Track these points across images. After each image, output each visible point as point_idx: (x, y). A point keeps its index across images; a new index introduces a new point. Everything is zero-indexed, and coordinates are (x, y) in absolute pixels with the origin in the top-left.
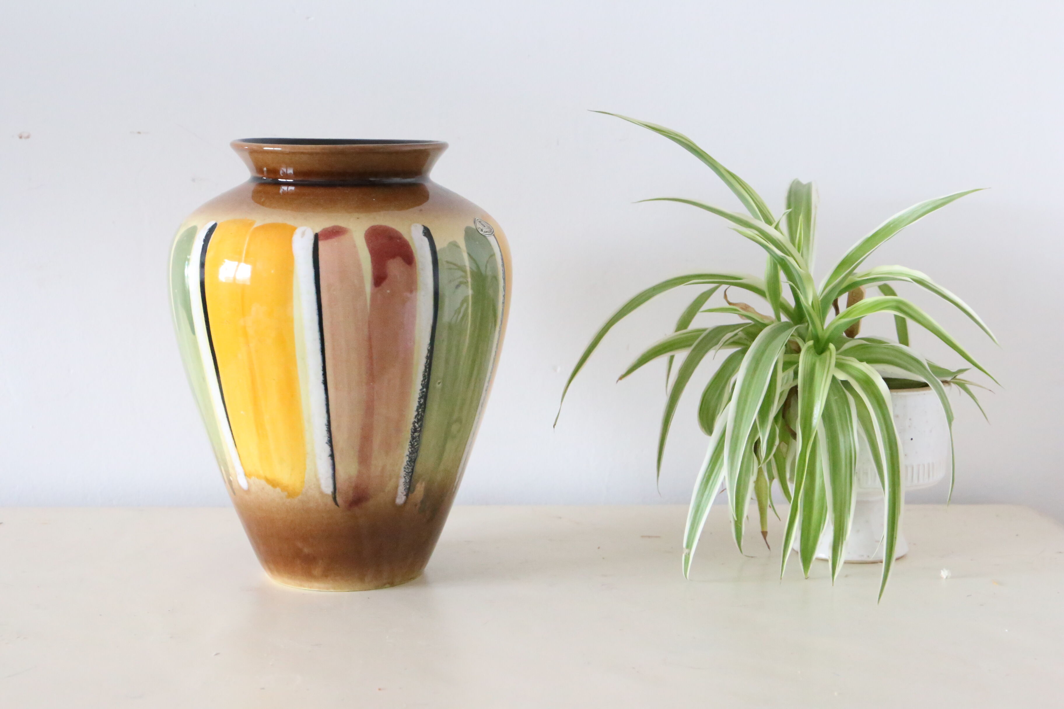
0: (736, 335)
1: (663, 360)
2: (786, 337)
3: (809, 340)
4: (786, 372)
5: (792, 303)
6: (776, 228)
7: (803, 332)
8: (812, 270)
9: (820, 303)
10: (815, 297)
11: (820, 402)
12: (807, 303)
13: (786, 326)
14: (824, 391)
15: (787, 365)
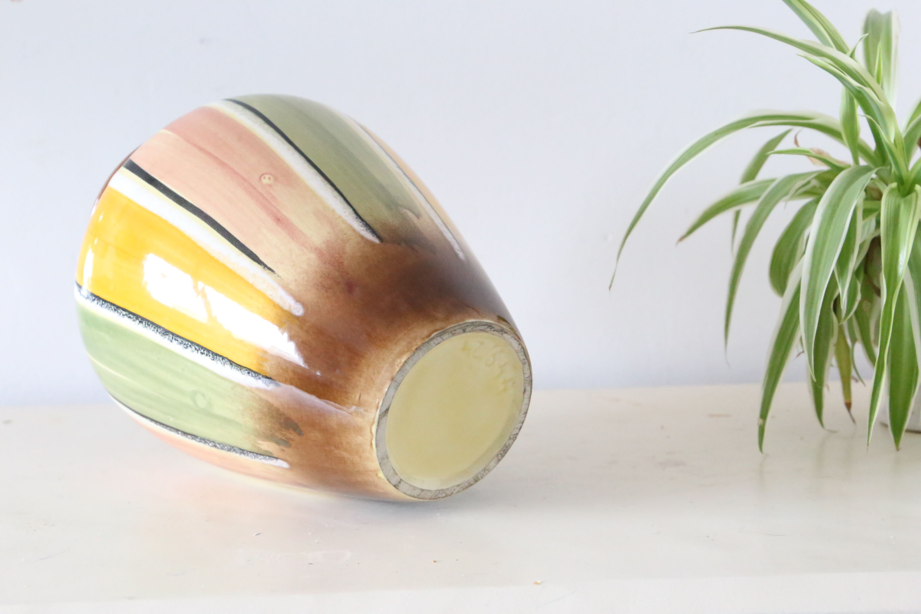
0: (808, 183)
1: (727, 216)
2: (865, 181)
3: (892, 182)
4: (867, 220)
5: (872, 145)
6: (852, 56)
7: (885, 174)
8: (894, 104)
9: (903, 140)
10: (897, 134)
11: (906, 247)
12: (889, 140)
13: (867, 169)
14: (909, 239)
15: (867, 212)
